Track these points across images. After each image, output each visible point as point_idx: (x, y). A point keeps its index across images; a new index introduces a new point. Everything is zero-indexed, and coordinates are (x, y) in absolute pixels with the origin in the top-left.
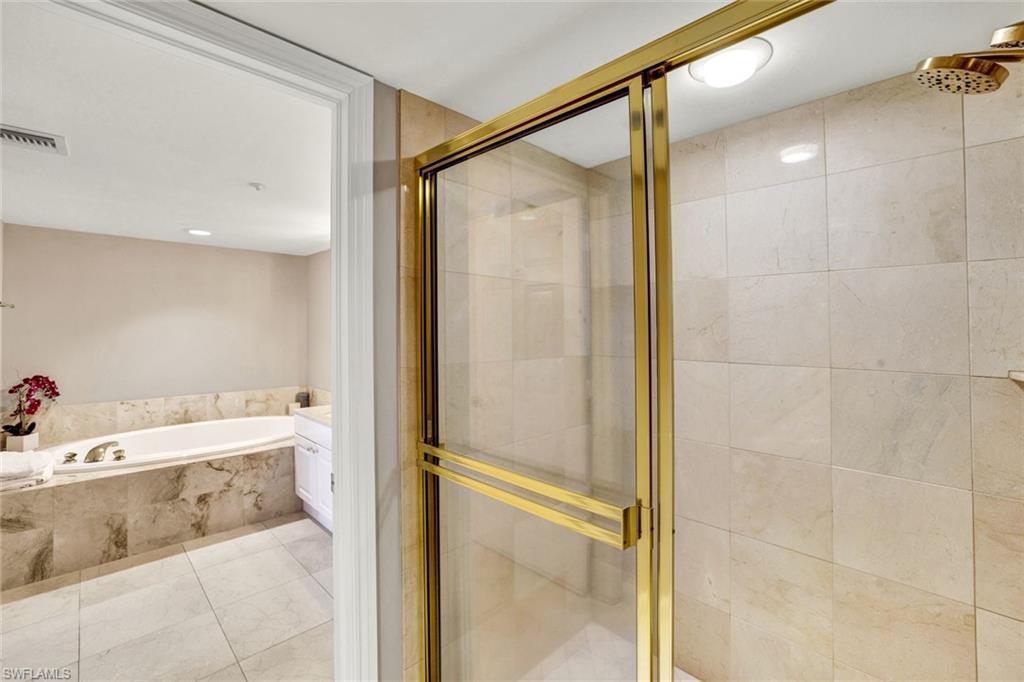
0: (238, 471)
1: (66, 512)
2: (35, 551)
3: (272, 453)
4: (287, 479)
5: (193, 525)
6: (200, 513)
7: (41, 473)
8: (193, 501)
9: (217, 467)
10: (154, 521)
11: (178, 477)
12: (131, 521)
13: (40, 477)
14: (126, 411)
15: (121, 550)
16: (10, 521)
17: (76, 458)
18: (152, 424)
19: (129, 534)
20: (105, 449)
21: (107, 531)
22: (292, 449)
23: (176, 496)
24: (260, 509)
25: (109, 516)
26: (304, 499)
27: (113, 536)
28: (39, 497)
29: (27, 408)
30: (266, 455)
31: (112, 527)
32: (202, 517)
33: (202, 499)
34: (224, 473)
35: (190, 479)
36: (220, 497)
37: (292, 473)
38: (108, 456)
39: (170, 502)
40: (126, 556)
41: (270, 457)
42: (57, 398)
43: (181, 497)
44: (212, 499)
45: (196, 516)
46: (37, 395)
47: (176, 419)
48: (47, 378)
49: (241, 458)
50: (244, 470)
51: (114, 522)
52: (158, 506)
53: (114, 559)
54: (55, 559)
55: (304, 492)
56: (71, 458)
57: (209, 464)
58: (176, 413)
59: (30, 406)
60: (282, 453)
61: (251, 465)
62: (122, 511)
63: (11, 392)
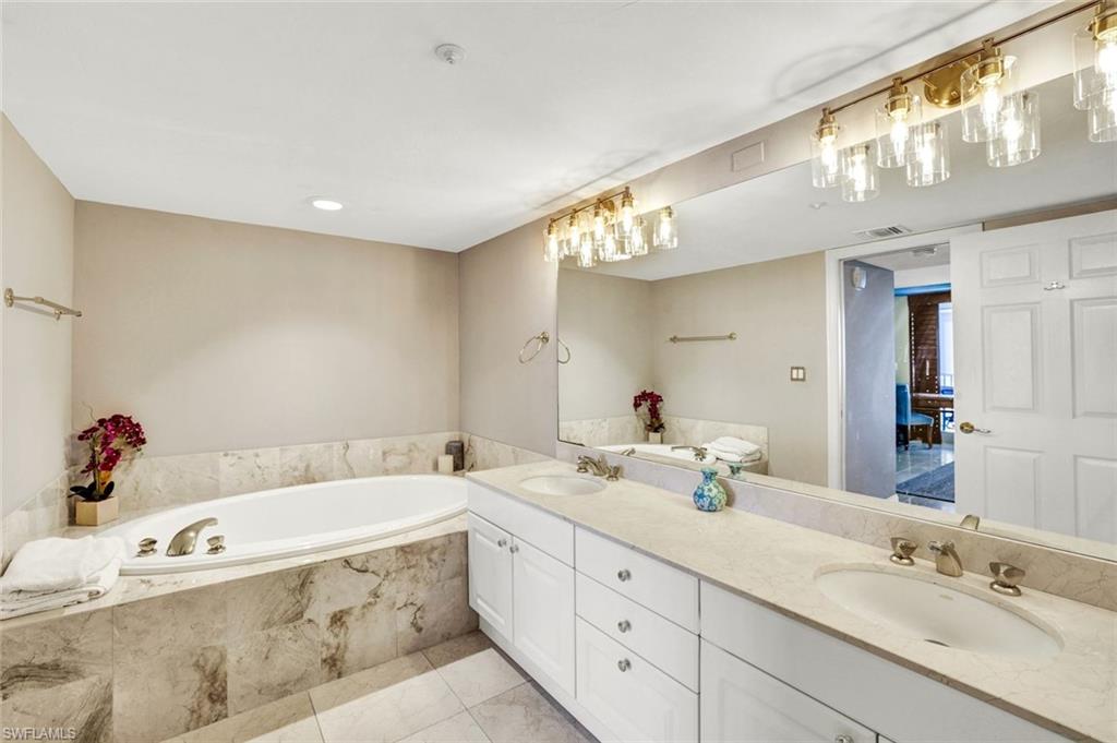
0: (388, 574)
1: (133, 648)
2: (83, 717)
3: (436, 543)
4: (457, 582)
5: (324, 661)
6: (333, 641)
7: (96, 581)
8: (324, 622)
9: (358, 566)
10: (267, 658)
11: (303, 585)
12: (232, 659)
13: (93, 588)
14: (232, 466)
15: (218, 707)
16: (43, 667)
17: (156, 546)
18: (264, 485)
19: (229, 680)
20: (197, 533)
21: (197, 676)
22: (465, 535)
23: (299, 615)
24: (419, 630)
25: (199, 651)
26: (481, 614)
27: (206, 684)
28: (90, 624)
29: (102, 460)
30: (428, 546)
31: (204, 672)
32: (338, 648)
33: (338, 619)
34: (368, 576)
35: (321, 587)
36: (364, 614)
37: (464, 572)
38: (200, 545)
39: (291, 625)
40: (226, 716)
41: (433, 549)
42: (142, 446)
43: (306, 616)
44: (352, 618)
45: (328, 646)
46: (115, 444)
47: (295, 477)
48: (129, 418)
49: (393, 552)
50: (396, 571)
51: (206, 661)
52: (273, 632)
53: (208, 723)
54: (115, 729)
55: (484, 606)
56: (148, 546)
57: (347, 562)
58: (295, 469)
59: (105, 459)
60: (450, 542)
61: (408, 561)
62: (218, 643)
63: (81, 438)
